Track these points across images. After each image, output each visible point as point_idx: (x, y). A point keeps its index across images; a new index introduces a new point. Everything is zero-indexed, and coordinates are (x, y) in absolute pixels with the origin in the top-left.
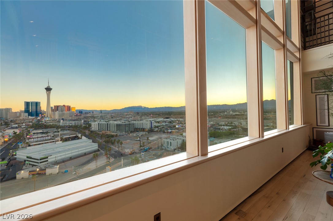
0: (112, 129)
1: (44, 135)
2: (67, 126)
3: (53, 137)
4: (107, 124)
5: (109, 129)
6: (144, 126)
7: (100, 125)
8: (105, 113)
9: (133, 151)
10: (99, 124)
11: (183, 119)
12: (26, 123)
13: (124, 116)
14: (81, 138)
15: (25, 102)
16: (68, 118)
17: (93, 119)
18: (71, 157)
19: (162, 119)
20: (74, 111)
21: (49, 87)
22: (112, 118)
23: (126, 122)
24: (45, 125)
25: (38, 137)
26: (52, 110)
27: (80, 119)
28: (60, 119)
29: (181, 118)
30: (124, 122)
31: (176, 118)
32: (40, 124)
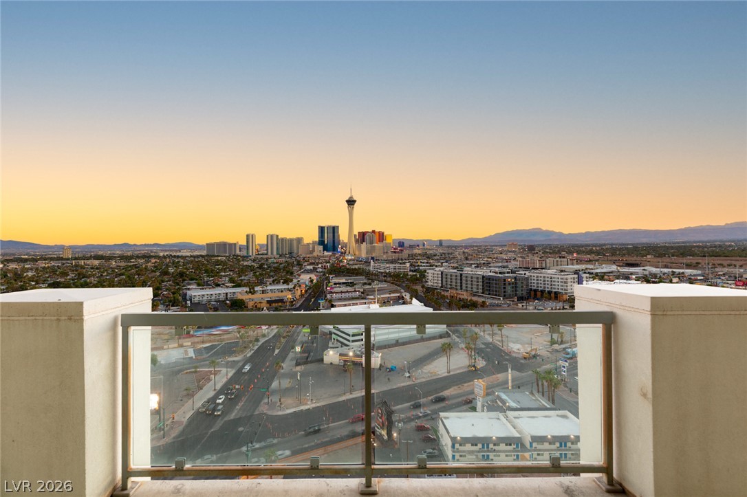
0: (472, 288)
1: (349, 289)
2: (382, 273)
3: (362, 293)
4: (461, 275)
5: (464, 288)
6: (556, 287)
7: (444, 276)
8: (448, 247)
9: (531, 350)
10: (442, 273)
11: (699, 272)
12: (321, 263)
13: (496, 255)
14: (411, 303)
15: (319, 227)
16: (382, 256)
17: (425, 261)
18: (398, 341)
19: (614, 268)
20: (390, 243)
21: (351, 197)
22: (467, 259)
23: (504, 273)
24: (348, 269)
25: (342, 292)
26: (357, 241)
27: (402, 259)
28: (368, 258)
29: (689, 266)
30: (500, 273)
31: (666, 267)
32: (341, 267)
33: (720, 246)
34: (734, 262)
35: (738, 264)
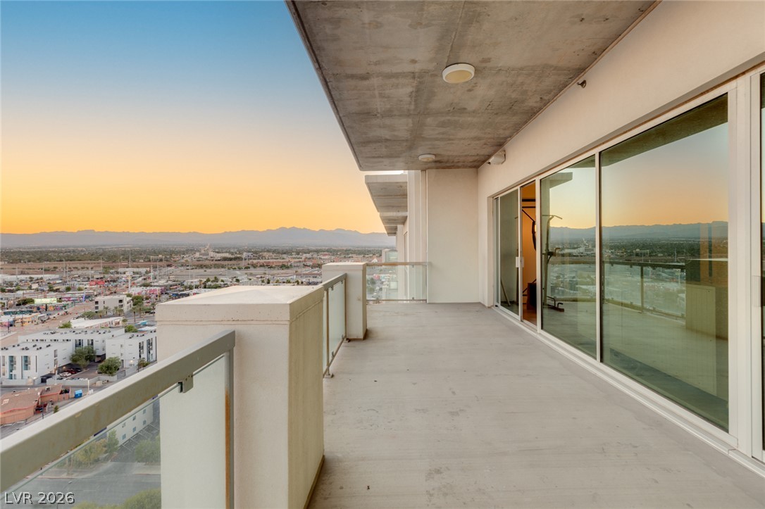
29: (47, 271)
31: (22, 273)
33: (74, 251)
34: (86, 265)
35: (90, 266)
